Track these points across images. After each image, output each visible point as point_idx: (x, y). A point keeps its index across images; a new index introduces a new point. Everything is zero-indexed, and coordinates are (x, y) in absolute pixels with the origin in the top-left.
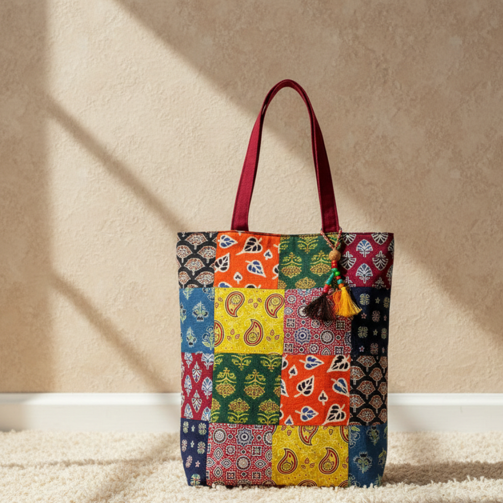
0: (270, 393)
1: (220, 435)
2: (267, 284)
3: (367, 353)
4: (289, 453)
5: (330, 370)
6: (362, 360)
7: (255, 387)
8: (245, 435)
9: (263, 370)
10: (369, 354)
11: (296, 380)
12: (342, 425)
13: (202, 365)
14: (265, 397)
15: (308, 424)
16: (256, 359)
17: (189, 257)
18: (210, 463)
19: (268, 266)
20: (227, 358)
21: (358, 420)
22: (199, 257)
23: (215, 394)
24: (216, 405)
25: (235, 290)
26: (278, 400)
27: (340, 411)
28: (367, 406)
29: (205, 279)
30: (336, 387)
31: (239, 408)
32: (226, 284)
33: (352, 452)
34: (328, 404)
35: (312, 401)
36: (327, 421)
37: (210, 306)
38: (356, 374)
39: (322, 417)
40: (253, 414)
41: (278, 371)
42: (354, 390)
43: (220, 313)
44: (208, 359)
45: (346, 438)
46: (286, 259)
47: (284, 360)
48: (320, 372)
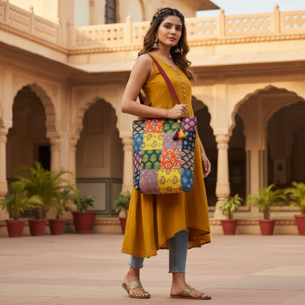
0: (158, 160)
1: (143, 173)
2: (159, 132)
3: (187, 149)
4: (163, 177)
5: (175, 153)
6: (185, 150)
7: (153, 158)
8: (150, 172)
9: (156, 154)
10: (188, 149)
11: (165, 156)
12: (179, 169)
13: (139, 155)
14: (156, 161)
15: (169, 168)
16: (154, 151)
17: (137, 127)
18: (140, 181)
19: (159, 127)
20: (146, 152)
21: (183, 167)
22: (140, 127)
23: (142, 162)
24: (142, 165)
25: (150, 133)
26: (160, 162)
27: (178, 164)
28: (186, 163)
29: (141, 132)
30: (177, 157)
31: (149, 164)
32: (147, 132)
33: (182, 176)
34: (174, 162)
35: (170, 162)
36: (174, 167)
37: (142, 138)
38: (183, 154)
39: (172, 167)
40: (153, 167)
41: (160, 153)
42: (182, 159)
43: (145, 140)
44: (140, 153)
45: (179, 173)
46: (165, 125)
47: (162, 150)
48: (172, 153)
